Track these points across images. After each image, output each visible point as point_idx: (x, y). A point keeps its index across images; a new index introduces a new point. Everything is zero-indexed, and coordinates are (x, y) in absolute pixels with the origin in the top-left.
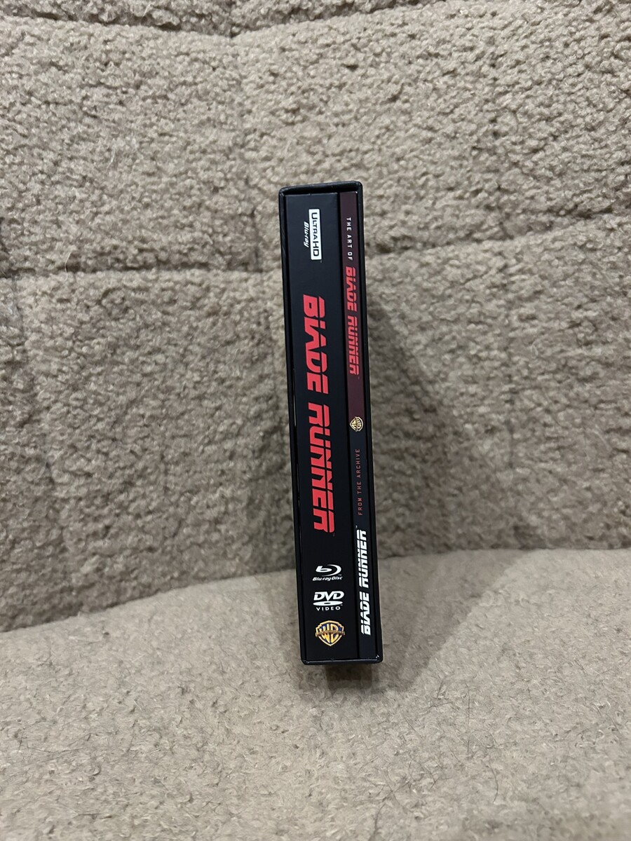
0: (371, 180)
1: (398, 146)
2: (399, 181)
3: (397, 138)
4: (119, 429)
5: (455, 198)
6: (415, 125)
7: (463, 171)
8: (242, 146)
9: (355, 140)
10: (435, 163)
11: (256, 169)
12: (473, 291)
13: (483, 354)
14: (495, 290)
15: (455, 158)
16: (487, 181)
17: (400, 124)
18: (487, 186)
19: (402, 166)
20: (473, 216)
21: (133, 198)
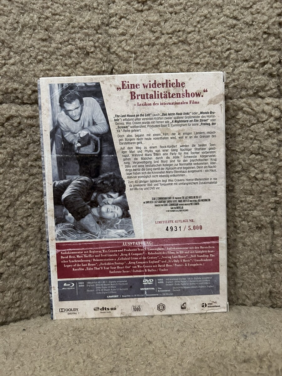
0: (191, 52)
1: (212, 29)
2: (210, 53)
3: (212, 24)
4: (12, 210)
5: (249, 67)
6: (225, 15)
7: (256, 48)
8: (107, 25)
9: (183, 24)
10: (237, 42)
11: (115, 41)
12: (256, 132)
13: (259, 176)
14: (271, 132)
15: (251, 39)
16: (272, 56)
17: (214, 14)
18: (271, 60)
19: (213, 43)
20: (260, 80)
21: (31, 56)
